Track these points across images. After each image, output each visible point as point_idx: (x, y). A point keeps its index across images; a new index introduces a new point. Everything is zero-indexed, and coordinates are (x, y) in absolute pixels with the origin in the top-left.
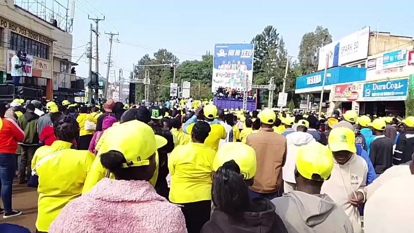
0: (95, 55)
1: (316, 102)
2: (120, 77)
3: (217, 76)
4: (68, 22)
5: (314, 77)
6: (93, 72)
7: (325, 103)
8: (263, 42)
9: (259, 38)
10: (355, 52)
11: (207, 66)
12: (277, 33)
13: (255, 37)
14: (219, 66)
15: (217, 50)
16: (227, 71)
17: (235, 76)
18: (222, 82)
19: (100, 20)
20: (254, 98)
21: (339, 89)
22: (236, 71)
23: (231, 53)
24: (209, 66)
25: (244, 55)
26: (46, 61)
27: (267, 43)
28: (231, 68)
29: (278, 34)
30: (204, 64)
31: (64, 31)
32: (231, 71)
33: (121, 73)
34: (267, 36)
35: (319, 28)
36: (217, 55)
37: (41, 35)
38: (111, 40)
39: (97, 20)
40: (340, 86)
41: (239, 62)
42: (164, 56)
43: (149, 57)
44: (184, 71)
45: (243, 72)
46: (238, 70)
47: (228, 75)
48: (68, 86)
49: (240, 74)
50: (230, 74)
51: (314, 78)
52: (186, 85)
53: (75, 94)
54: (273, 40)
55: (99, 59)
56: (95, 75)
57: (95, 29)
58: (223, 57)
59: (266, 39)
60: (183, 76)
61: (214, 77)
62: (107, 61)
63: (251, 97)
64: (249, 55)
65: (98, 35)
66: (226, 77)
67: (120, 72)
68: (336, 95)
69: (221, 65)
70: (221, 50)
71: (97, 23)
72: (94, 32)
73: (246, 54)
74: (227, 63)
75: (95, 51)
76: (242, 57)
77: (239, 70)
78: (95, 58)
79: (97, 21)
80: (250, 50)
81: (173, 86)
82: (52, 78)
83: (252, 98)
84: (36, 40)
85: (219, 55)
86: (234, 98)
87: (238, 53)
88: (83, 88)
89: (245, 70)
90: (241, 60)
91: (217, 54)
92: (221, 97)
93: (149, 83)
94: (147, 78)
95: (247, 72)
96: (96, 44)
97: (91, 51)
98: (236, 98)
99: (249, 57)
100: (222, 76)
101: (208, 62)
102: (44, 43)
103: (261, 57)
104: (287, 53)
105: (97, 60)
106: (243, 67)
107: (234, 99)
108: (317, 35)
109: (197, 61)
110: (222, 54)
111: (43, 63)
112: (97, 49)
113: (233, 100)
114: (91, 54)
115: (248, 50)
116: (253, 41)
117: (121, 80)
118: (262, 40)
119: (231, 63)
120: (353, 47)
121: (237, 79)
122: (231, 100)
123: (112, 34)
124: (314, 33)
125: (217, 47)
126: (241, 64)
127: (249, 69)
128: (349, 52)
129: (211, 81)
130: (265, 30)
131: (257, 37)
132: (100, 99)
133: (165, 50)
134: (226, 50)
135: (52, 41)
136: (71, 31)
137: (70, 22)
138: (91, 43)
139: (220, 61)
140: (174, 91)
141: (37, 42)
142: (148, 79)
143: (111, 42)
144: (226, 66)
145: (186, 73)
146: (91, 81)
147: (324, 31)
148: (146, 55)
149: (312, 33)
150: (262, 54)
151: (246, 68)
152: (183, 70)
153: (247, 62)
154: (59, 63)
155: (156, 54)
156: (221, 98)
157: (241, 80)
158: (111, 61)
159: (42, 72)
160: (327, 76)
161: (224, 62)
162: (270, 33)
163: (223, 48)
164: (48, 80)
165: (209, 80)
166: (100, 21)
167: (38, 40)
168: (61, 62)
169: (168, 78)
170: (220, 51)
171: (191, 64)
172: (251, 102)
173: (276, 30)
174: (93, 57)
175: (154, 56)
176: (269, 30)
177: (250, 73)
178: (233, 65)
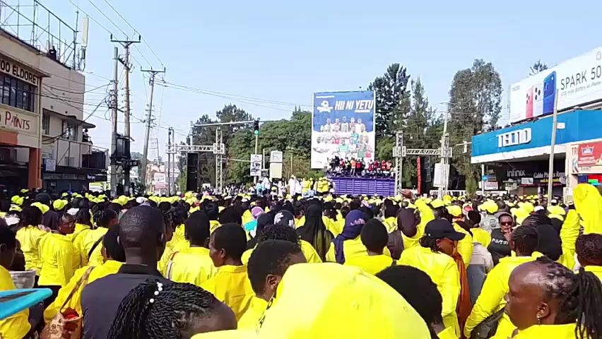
0: (124, 104)
1: (511, 177)
2: (169, 143)
3: (319, 142)
4: (77, 53)
5: (516, 132)
6: (119, 135)
7: (532, 179)
8: (387, 89)
9: (379, 83)
10: (594, 84)
11: (302, 127)
12: (407, 75)
13: (374, 81)
14: (322, 127)
15: (317, 103)
16: (333, 134)
17: (347, 142)
18: (326, 151)
19: (132, 42)
20: (392, 175)
21: (588, 151)
22: (349, 134)
23: (340, 105)
24: (305, 127)
25: (360, 108)
26: (28, 114)
27: (393, 89)
28: (340, 129)
29: (409, 76)
30: (297, 125)
31: (70, 68)
32: (342, 134)
33: (171, 136)
34: (392, 81)
35: (478, 63)
36: (318, 111)
37: (17, 64)
38: (152, 82)
39: (125, 42)
40: (591, 145)
41: (353, 120)
42: (232, 115)
43: (209, 118)
44: (267, 136)
45: (360, 134)
46: (352, 132)
47: (336, 141)
48: (77, 163)
49: (355, 139)
50: (338, 139)
51: (516, 135)
52: (277, 156)
53: (89, 177)
54: (401, 85)
55: (131, 112)
56: (123, 143)
57: (123, 57)
58: (327, 112)
59: (391, 84)
60: (265, 144)
61: (314, 144)
62: (146, 118)
63: (388, 172)
64: (367, 108)
65: (128, 69)
66: (333, 143)
67: (170, 133)
68: (580, 163)
69: (324, 125)
70: (324, 102)
71: (127, 47)
72: (123, 63)
73: (363, 106)
74: (333, 122)
75: (124, 98)
76: (356, 111)
77: (354, 132)
78: (123, 110)
79: (128, 44)
80: (370, 101)
81: (256, 158)
82: (40, 147)
83: (390, 174)
84: (5, 71)
85: (321, 109)
86: (360, 175)
87: (350, 105)
88: (104, 167)
89: (362, 131)
90: (357, 116)
91: (318, 108)
92: (339, 174)
93: (223, 153)
94: (219, 142)
95: (365, 133)
96: (125, 86)
97: (116, 96)
98: (363, 175)
99: (368, 111)
100: (326, 142)
101: (303, 120)
102: (24, 80)
103: (384, 112)
104: (427, 103)
105: (128, 114)
106: (359, 127)
107: (359, 177)
108: (477, 74)
109: (286, 121)
110: (325, 108)
111: (20, 117)
112: (128, 94)
113: (359, 179)
114: (116, 101)
115: (367, 101)
116: (370, 87)
117: (171, 148)
118: (384, 86)
119: (341, 121)
120: (589, 76)
121: (350, 146)
122: (355, 179)
123: (154, 72)
124: (472, 71)
125: (317, 97)
126: (356, 122)
127: (369, 130)
128: (579, 86)
129: (310, 150)
130: (388, 71)
131: (376, 81)
132: (133, 184)
133: (235, 106)
134: (331, 103)
135: (41, 76)
136: (82, 69)
137: (81, 52)
138: (116, 82)
139: (323, 119)
140: (257, 168)
141: (8, 76)
142: (221, 144)
143: (153, 85)
144: (333, 126)
145: (269, 139)
146: (116, 150)
147: (486, 66)
148: (204, 116)
149: (469, 70)
150: (386, 107)
151: (365, 129)
152: (264, 135)
153: (366, 119)
154: (61, 122)
155: (220, 113)
156: (338, 176)
157: (357, 147)
158: (152, 118)
159: (18, 136)
160: (559, 127)
161: (328, 120)
162: (397, 74)
163: (327, 99)
164: (32, 150)
165: (306, 150)
166: (132, 44)
167: (11, 73)
168: (63, 121)
169: (241, 148)
170: (322, 104)
171: (276, 126)
172: (388, 180)
173: (405, 70)
174: (119, 107)
175: (217, 116)
176: (394, 70)
177: (372, 135)
178: (343, 124)
